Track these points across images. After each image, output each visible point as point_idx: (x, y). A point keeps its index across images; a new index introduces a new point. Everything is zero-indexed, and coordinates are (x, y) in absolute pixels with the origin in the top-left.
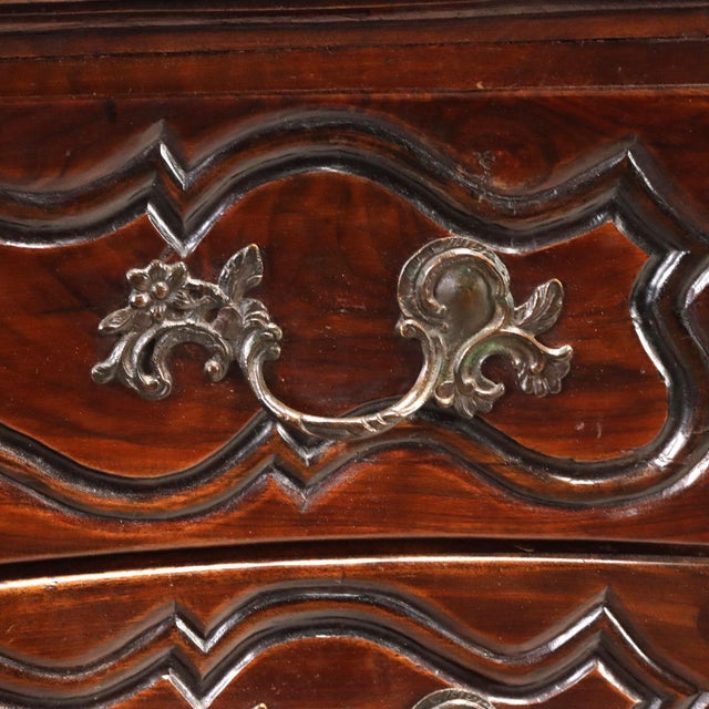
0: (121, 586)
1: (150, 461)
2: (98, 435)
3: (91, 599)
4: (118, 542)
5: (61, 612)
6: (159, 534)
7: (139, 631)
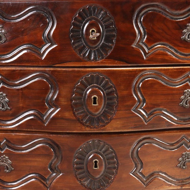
0: (183, 69)
1: (187, 51)
2: (182, 47)
3: (179, 70)
4: (182, 62)
5: (175, 72)
6: (188, 61)
7: (184, 75)
